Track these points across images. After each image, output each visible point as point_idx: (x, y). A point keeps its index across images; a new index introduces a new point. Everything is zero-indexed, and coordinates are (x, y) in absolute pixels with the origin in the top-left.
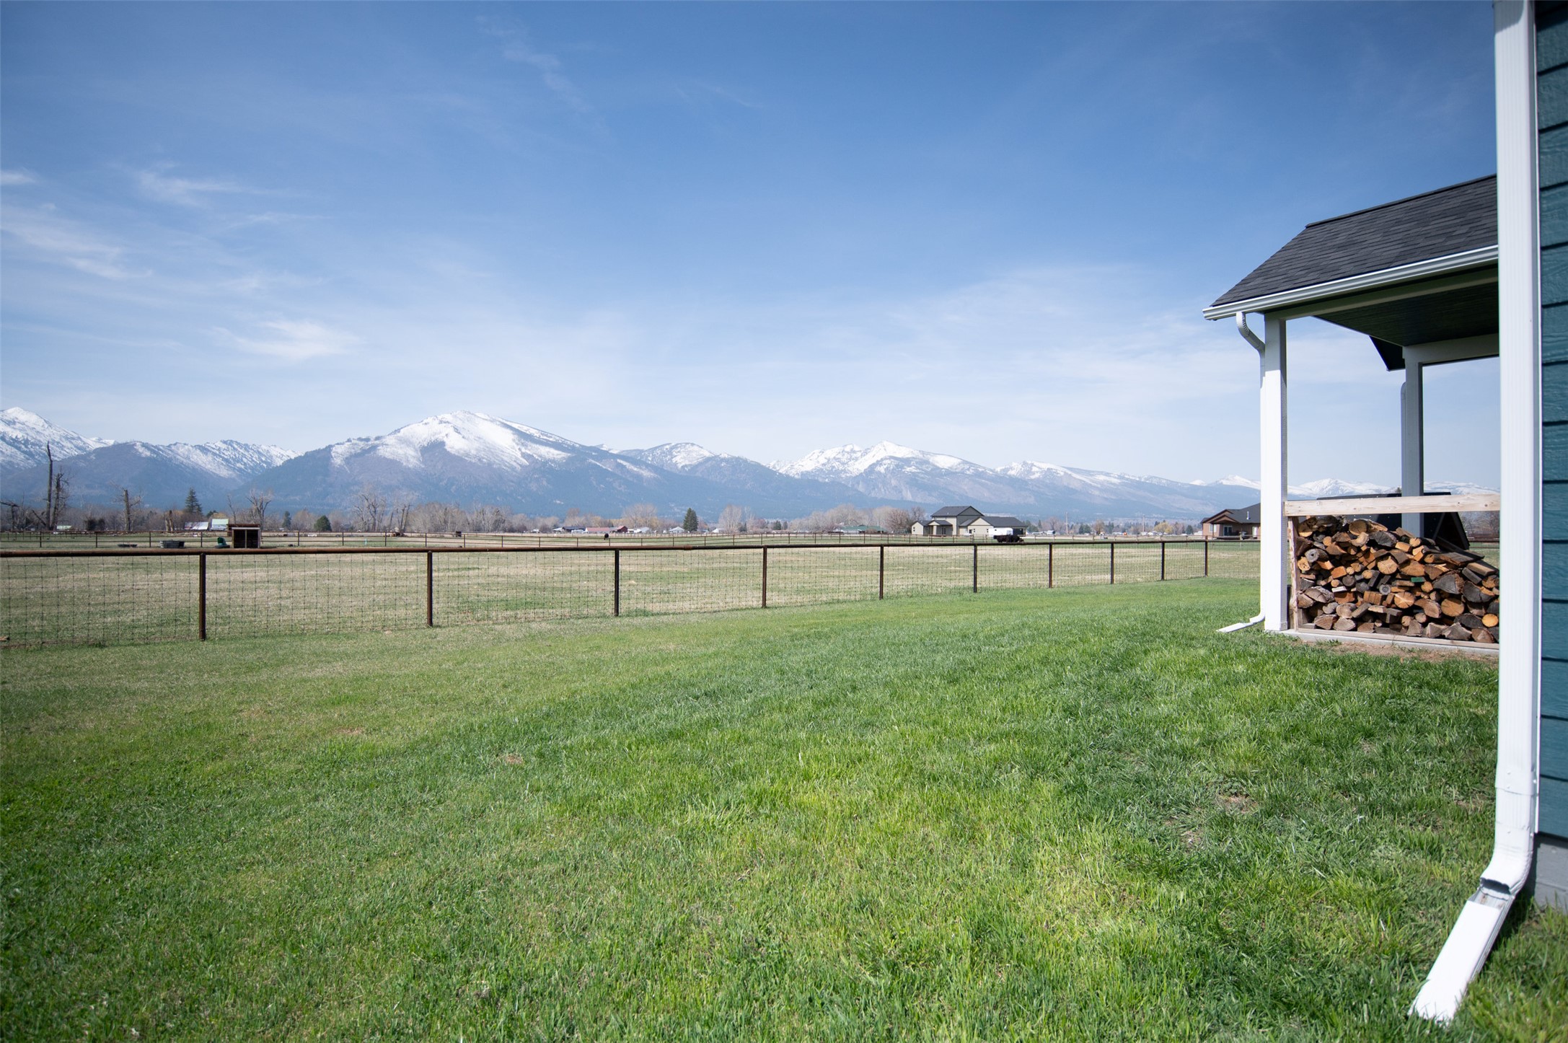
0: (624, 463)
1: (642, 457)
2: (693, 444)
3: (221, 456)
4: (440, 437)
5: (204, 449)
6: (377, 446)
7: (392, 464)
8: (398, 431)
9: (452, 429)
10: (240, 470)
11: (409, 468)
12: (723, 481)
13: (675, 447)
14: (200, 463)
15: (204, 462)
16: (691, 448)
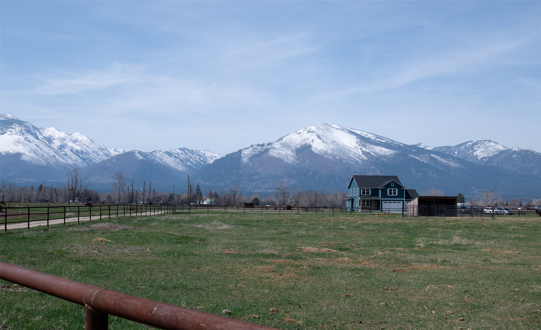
0: (436, 157)
1: (450, 152)
2: (490, 141)
3: (179, 158)
4: (308, 142)
5: (169, 154)
6: (269, 149)
7: (278, 161)
8: (281, 139)
9: (316, 136)
10: (189, 166)
11: (289, 164)
12: (514, 169)
13: (476, 143)
14: (168, 162)
15: (169, 161)
16: (489, 144)
